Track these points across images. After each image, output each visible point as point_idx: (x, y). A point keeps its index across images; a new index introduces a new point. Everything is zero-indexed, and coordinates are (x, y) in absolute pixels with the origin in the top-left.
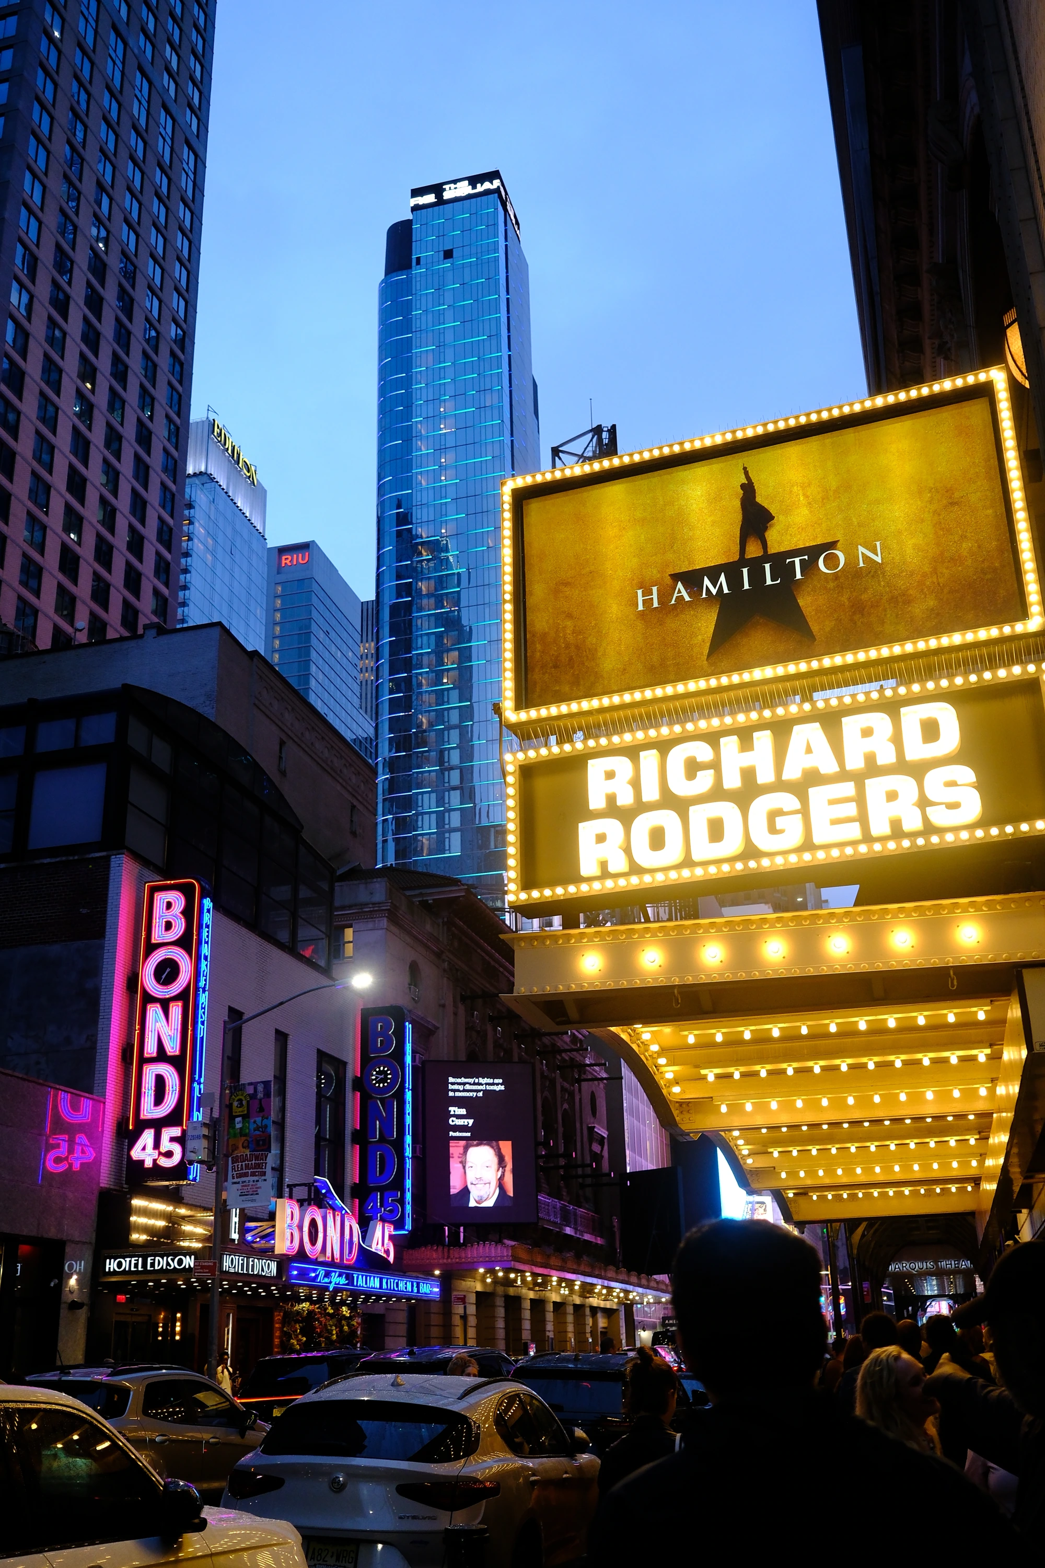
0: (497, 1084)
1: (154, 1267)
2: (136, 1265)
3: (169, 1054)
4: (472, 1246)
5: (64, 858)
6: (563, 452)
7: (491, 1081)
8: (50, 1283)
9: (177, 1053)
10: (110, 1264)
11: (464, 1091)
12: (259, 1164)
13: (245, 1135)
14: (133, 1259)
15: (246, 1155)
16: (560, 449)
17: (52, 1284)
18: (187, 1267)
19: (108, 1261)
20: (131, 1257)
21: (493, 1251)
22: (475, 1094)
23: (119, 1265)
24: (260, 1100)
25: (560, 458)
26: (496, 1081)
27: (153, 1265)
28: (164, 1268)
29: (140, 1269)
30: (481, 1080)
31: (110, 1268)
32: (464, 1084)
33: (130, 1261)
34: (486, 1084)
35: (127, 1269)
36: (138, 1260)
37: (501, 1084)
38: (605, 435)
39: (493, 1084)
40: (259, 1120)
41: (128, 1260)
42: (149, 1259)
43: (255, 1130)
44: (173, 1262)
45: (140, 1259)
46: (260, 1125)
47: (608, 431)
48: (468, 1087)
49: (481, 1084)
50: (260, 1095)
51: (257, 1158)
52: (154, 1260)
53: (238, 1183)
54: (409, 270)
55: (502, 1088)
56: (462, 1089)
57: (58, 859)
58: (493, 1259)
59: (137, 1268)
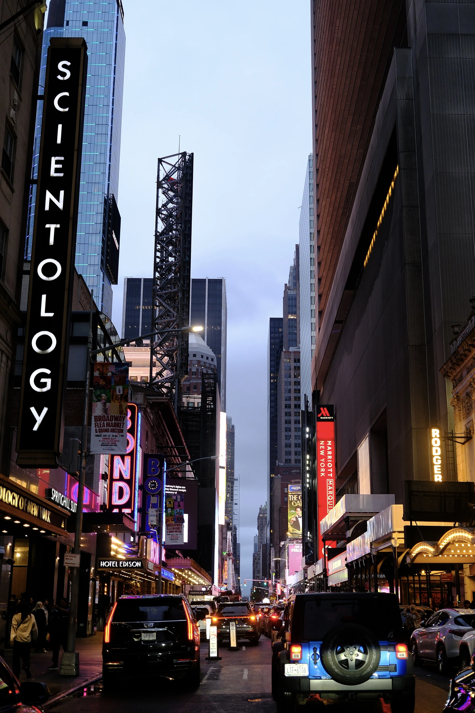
0: (183, 489)
1: (123, 566)
2: (114, 565)
3: (125, 478)
4: (173, 558)
5: (75, 388)
6: (164, 162)
7: (181, 487)
8: (86, 571)
9: (129, 478)
10: (102, 563)
11: (169, 491)
12: (178, 528)
13: (172, 516)
14: (113, 562)
15: (173, 524)
16: (163, 160)
17: (87, 571)
18: (138, 566)
19: (101, 562)
20: (112, 561)
21: (183, 562)
22: (174, 493)
23: (107, 564)
24: (179, 502)
25: (162, 165)
26: (183, 487)
27: (122, 565)
28: (127, 566)
29: (116, 566)
30: (177, 487)
31: (102, 565)
32: (169, 488)
33: (112, 563)
34: (179, 488)
35: (110, 566)
36: (115, 563)
37: (185, 489)
38: (187, 157)
39: (182, 489)
40: (178, 510)
41: (111, 562)
42: (120, 562)
43: (176, 514)
44: (131, 564)
45: (116, 562)
46: (179, 512)
47: (189, 155)
48: (171, 489)
49: (177, 488)
50: (179, 500)
51: (177, 525)
52: (123, 563)
53: (170, 535)
54: (62, 28)
55: (185, 491)
56: (168, 490)
57: (72, 389)
58: (183, 565)
59: (115, 566)
